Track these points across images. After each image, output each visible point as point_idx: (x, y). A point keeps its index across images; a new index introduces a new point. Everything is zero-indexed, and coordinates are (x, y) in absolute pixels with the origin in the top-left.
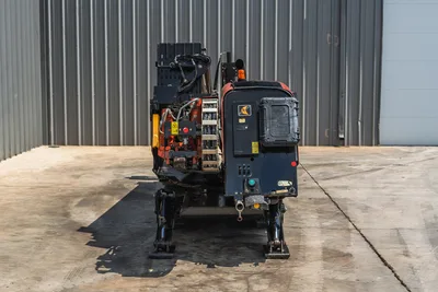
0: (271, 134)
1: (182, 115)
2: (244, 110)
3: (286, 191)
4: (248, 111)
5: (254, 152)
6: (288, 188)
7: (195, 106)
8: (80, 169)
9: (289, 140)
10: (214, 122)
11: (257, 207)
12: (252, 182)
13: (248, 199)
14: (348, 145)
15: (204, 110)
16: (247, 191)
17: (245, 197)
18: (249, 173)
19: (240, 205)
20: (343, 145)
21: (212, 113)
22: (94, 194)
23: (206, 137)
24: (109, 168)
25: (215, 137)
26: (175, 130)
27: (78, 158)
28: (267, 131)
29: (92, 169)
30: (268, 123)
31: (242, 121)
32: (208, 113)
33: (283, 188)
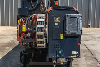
0: (69, 31)
1: (28, 22)
2: (57, 19)
3: (75, 56)
4: (59, 20)
5: (61, 38)
6: (76, 55)
7: (34, 17)
8: (2, 35)
9: (78, 34)
10: (43, 26)
11: (62, 63)
12: (60, 52)
13: (58, 60)
14: (91, 27)
15: (38, 20)
16: (58, 56)
17: (57, 58)
18: (59, 48)
19: (55, 63)
20: (90, 27)
21: (42, 21)
22: (3, 46)
23: (38, 33)
24: (12, 35)
25: (42, 33)
26: (24, 29)
27: (3, 31)
28: (67, 29)
29: (6, 35)
30: (68, 26)
31: (56, 24)
32: (40, 21)
33: (74, 55)
